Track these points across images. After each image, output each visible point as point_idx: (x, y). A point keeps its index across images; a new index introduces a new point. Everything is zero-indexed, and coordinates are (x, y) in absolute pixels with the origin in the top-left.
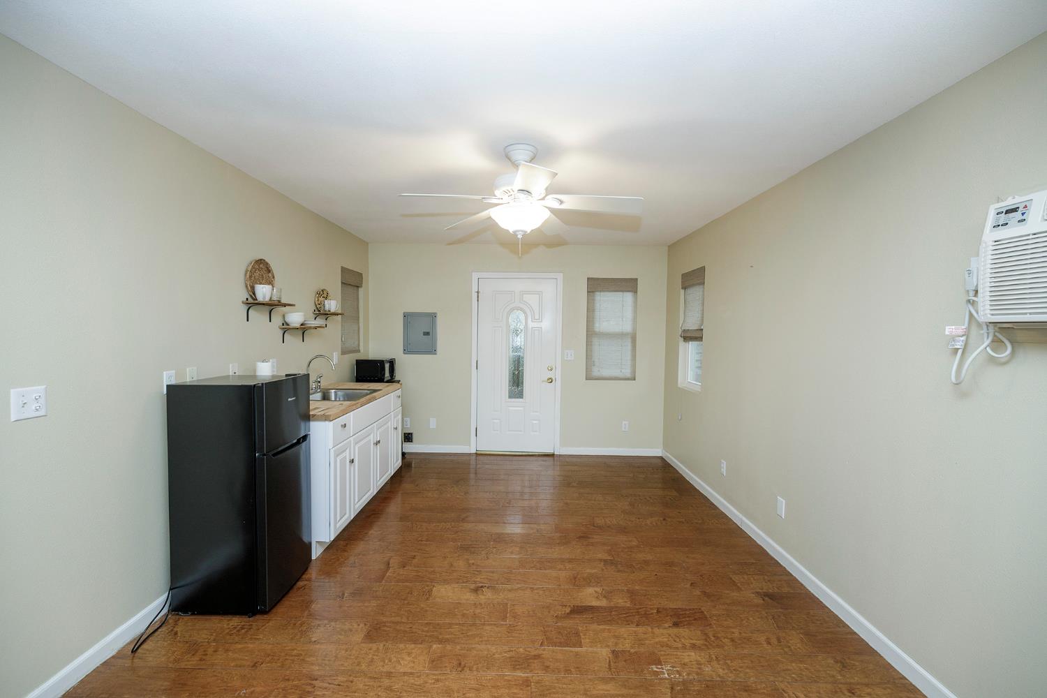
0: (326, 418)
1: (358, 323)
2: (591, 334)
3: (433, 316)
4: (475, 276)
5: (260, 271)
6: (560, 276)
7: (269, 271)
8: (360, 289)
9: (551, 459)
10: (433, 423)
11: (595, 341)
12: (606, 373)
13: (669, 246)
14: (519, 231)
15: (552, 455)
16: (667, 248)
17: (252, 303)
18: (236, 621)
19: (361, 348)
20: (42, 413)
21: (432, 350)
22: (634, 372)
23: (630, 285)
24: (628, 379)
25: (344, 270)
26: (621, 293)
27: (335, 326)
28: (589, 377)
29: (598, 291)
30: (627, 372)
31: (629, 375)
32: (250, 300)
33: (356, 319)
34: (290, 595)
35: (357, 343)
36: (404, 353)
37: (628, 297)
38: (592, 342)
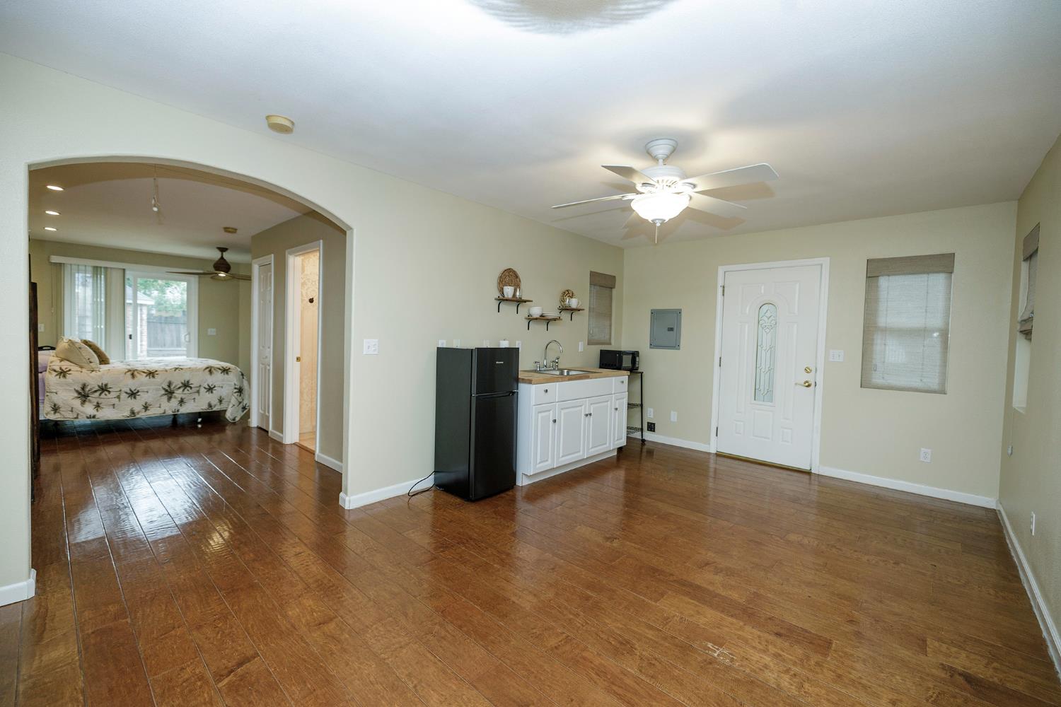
0: (530, 382)
1: (611, 320)
2: (870, 329)
3: (678, 313)
4: (721, 270)
5: (509, 277)
6: (826, 261)
7: (517, 277)
8: (613, 290)
9: (807, 477)
10: (674, 416)
11: (878, 339)
12: (893, 381)
13: (1019, 200)
14: (656, 220)
15: (808, 473)
16: (1017, 201)
17: (502, 300)
18: (458, 500)
19: (613, 342)
20: (376, 353)
21: (676, 346)
22: (943, 382)
23: (943, 263)
24: (935, 392)
25: (593, 274)
26: (925, 276)
27: (582, 320)
28: (865, 383)
29: (883, 276)
30: (934, 382)
31: (935, 386)
32: (501, 297)
33: (609, 315)
34: (494, 498)
35: (608, 337)
36: (651, 348)
37: (938, 280)
38: (873, 340)
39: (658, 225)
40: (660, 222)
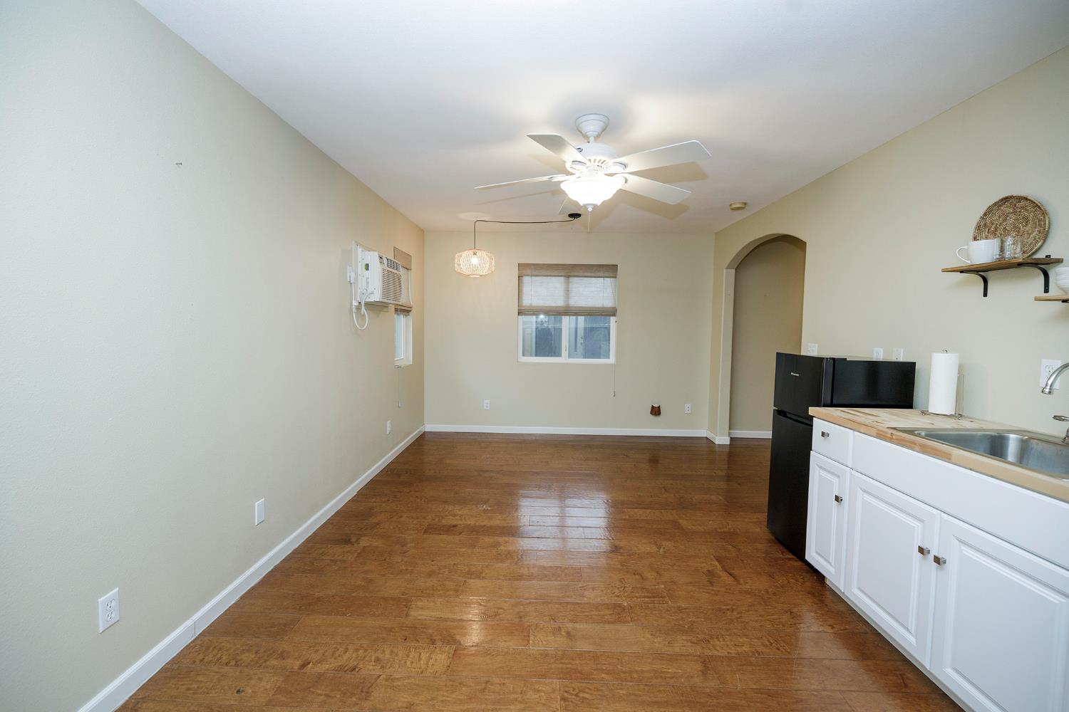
39: (590, 209)
40: (592, 206)
